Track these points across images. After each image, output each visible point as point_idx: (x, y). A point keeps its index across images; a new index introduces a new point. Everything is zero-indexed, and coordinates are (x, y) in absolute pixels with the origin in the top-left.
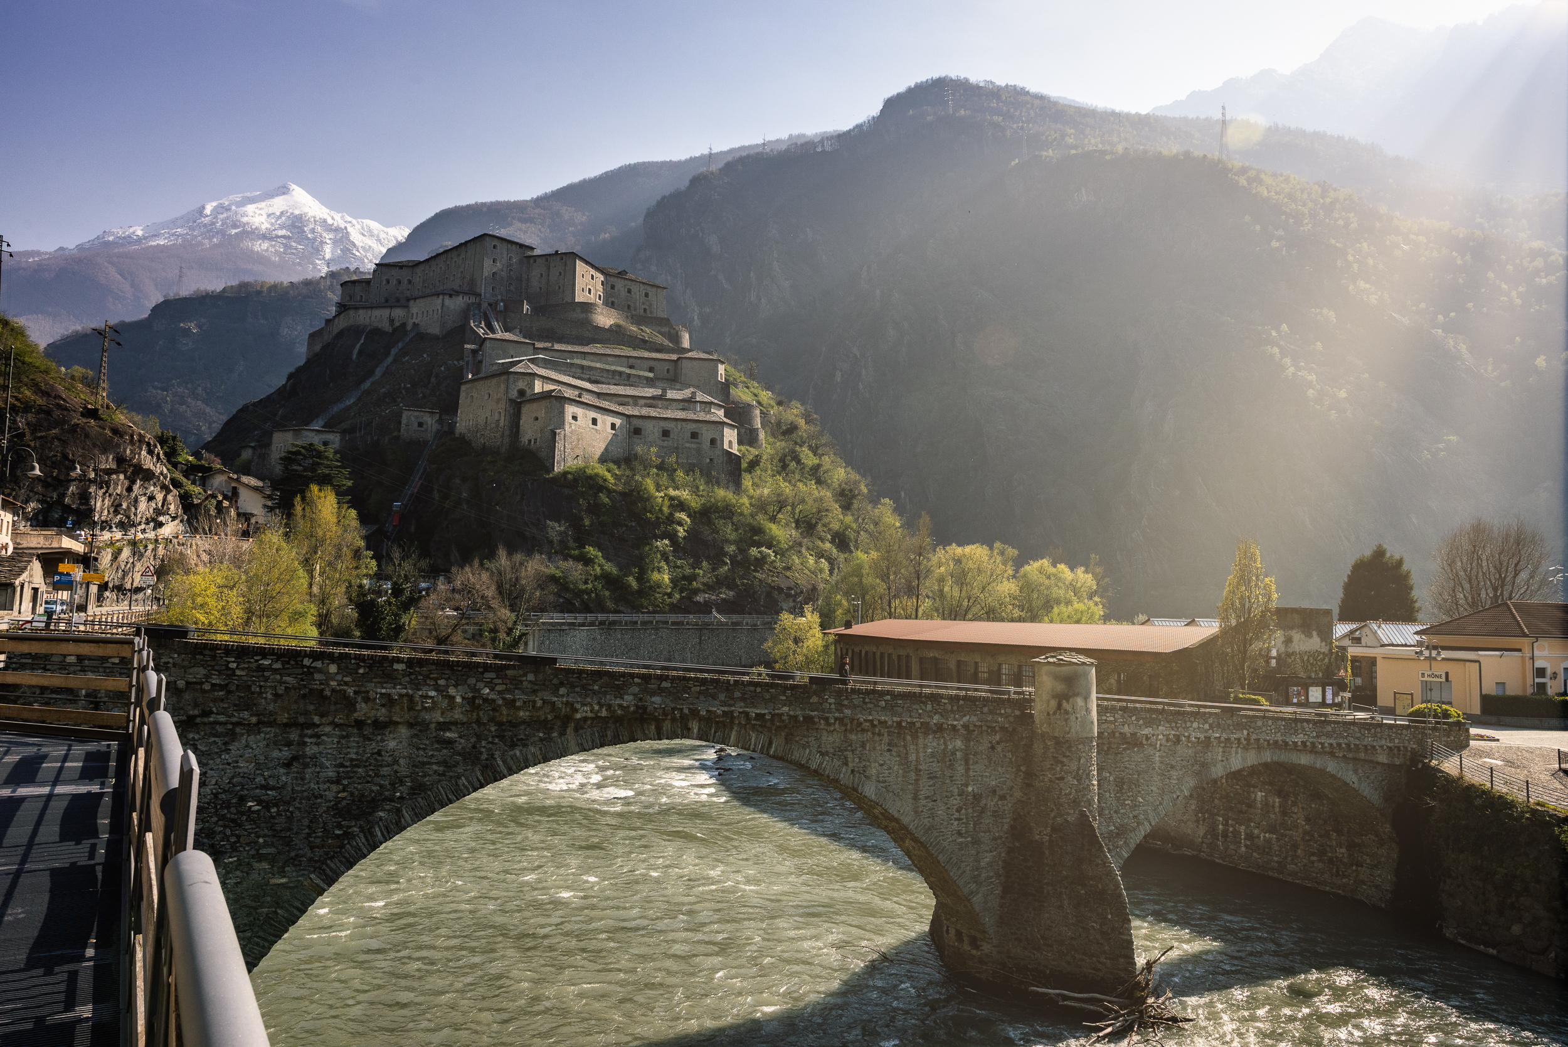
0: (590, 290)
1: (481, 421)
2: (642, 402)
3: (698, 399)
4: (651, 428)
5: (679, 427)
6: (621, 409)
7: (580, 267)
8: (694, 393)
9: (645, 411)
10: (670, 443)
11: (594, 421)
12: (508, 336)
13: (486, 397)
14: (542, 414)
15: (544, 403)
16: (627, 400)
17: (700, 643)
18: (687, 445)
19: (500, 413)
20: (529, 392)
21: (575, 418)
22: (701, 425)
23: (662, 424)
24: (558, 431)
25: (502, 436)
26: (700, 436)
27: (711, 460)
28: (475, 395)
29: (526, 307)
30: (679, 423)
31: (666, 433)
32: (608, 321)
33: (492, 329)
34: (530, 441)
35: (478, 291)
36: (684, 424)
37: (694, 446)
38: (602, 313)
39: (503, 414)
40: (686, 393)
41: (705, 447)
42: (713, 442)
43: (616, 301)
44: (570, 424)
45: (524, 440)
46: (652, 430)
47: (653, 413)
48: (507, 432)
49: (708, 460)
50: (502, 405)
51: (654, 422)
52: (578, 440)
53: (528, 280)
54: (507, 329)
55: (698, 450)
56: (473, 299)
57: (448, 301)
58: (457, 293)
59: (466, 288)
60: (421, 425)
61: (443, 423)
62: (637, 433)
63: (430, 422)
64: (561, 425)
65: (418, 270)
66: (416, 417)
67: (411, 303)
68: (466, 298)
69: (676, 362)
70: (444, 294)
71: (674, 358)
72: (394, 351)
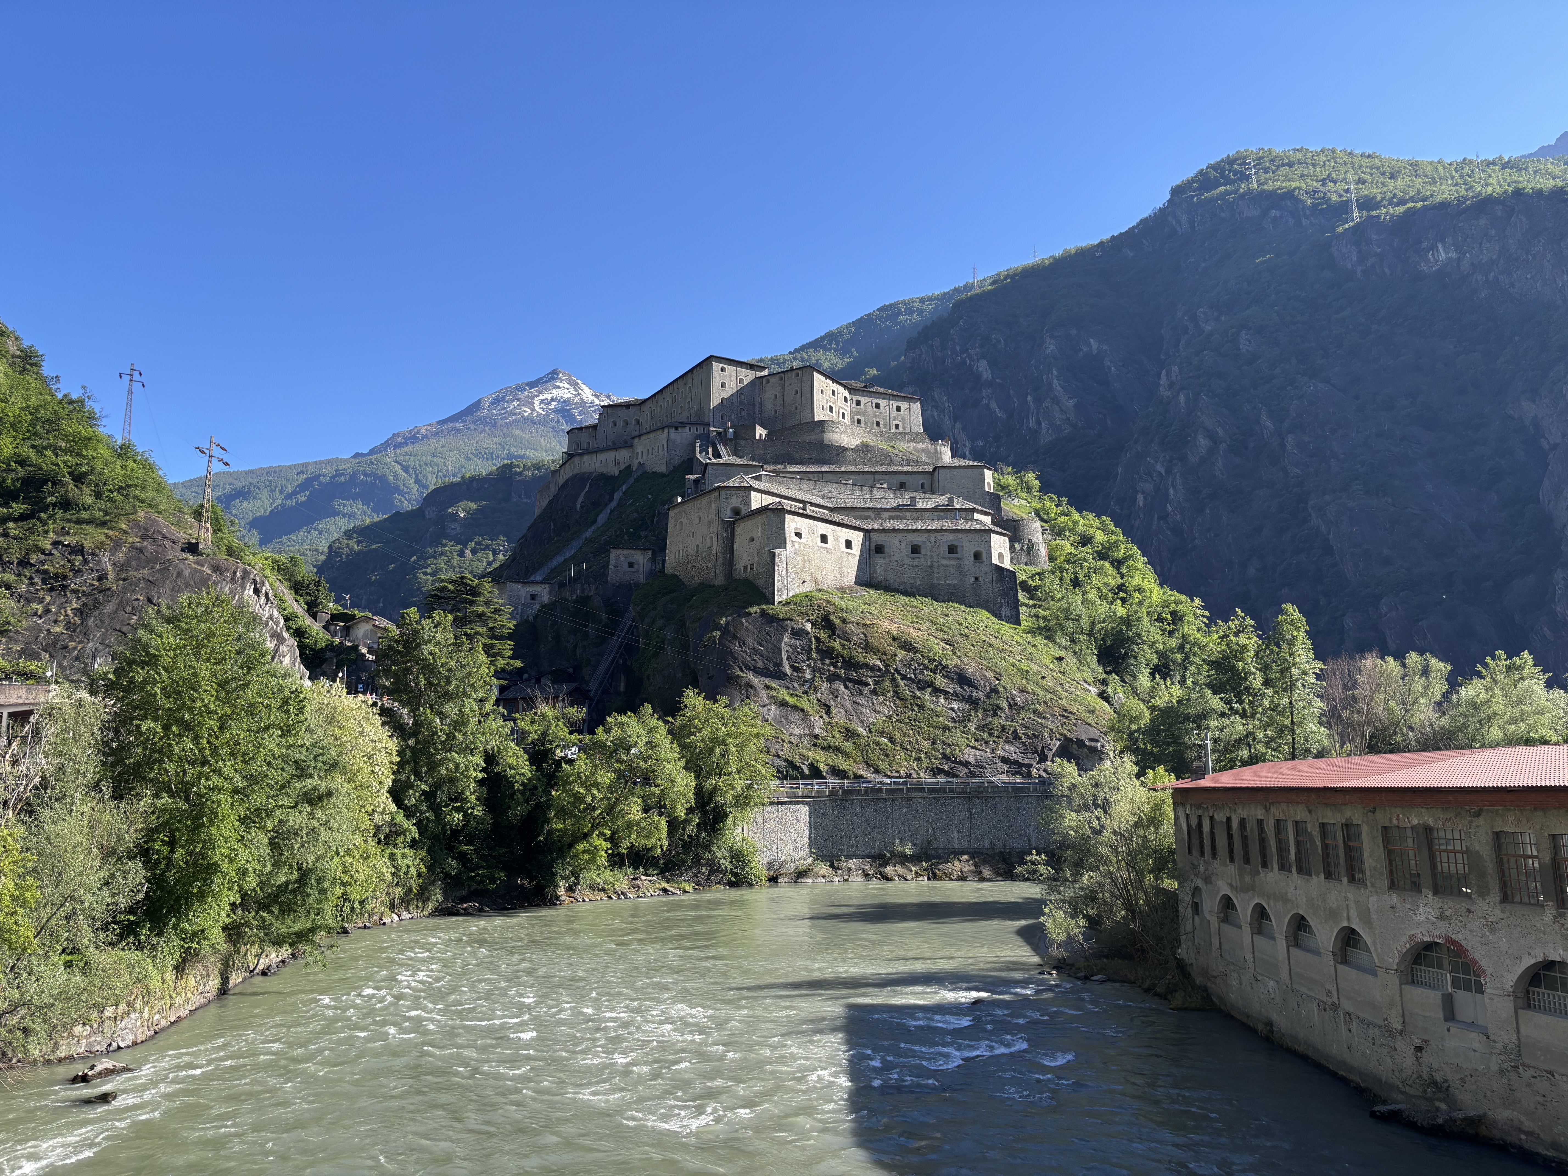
0: (831, 408)
1: (692, 552)
2: (886, 515)
3: (956, 506)
4: (897, 541)
5: (933, 539)
6: (858, 523)
7: (819, 381)
8: (951, 500)
9: (887, 525)
10: (922, 561)
11: (824, 539)
12: (733, 460)
13: (697, 520)
14: (758, 533)
15: (760, 519)
16: (866, 514)
17: (970, 818)
18: (944, 562)
19: (712, 538)
20: (744, 511)
21: (798, 535)
22: (960, 536)
23: (911, 537)
24: (777, 551)
25: (715, 566)
26: (959, 549)
27: (976, 579)
28: (684, 520)
29: (760, 432)
30: (933, 535)
31: (915, 549)
32: (853, 441)
33: (717, 455)
34: (746, 567)
35: (706, 420)
36: (938, 535)
37: (953, 563)
38: (845, 432)
39: (715, 539)
40: (942, 499)
41: (967, 563)
42: (977, 556)
43: (863, 419)
44: (793, 542)
45: (740, 566)
46: (898, 547)
47: (898, 525)
48: (720, 560)
49: (973, 580)
50: (714, 528)
51: (900, 536)
52: (804, 562)
53: (761, 403)
54: (736, 454)
55: (959, 568)
56: (700, 430)
57: (674, 434)
58: (683, 425)
59: (692, 420)
60: (631, 565)
61: (653, 559)
62: (879, 549)
63: (641, 561)
64: (782, 544)
65: (646, 408)
66: (626, 556)
67: (636, 440)
68: (693, 429)
69: (932, 474)
70: (669, 427)
71: (930, 469)
72: (617, 495)
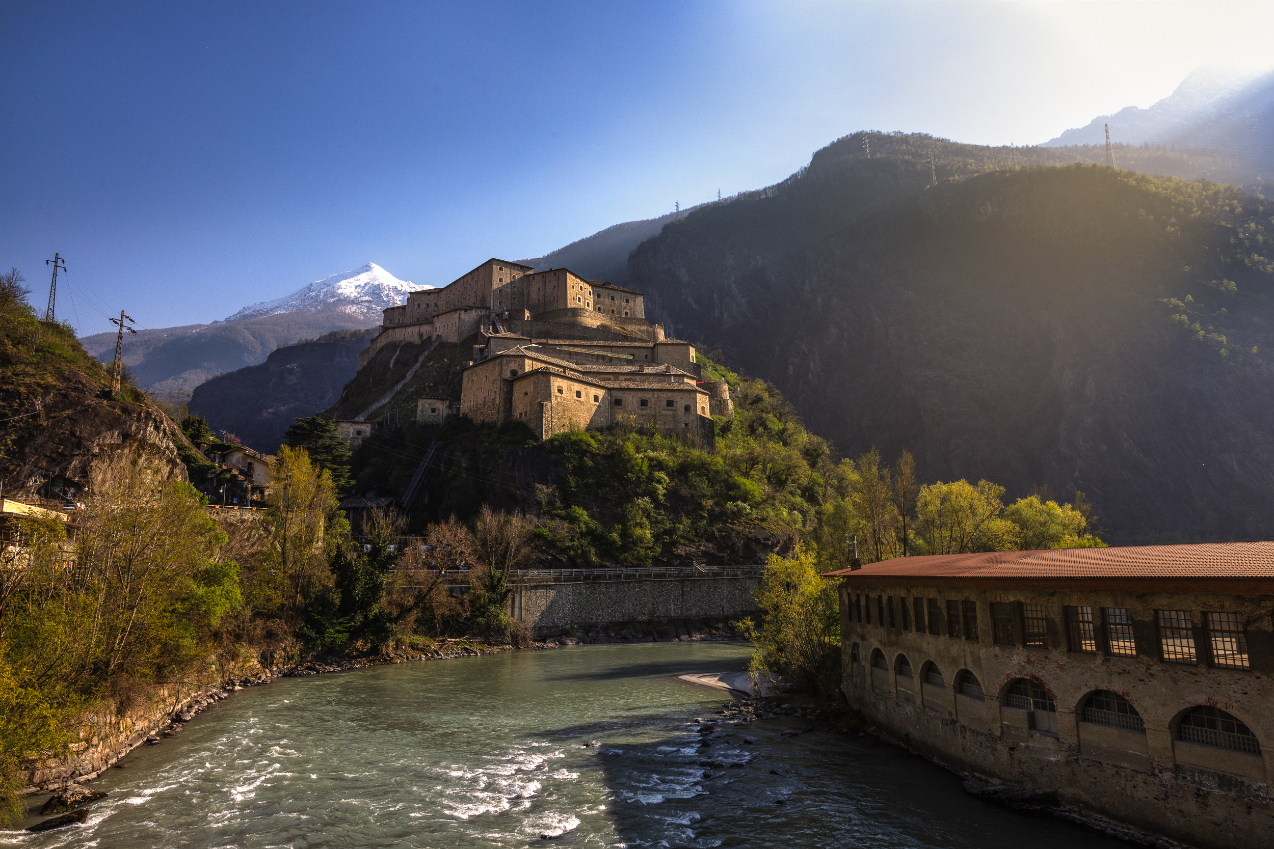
0: (579, 298)
1: (480, 401)
2: (622, 378)
3: (672, 373)
4: (631, 398)
5: (656, 396)
6: (603, 383)
7: (570, 279)
8: (668, 368)
9: (624, 385)
10: (648, 411)
11: (578, 394)
12: (508, 334)
13: (484, 379)
14: (530, 389)
15: (532, 379)
16: (608, 377)
18: (664, 412)
19: (495, 392)
20: (520, 373)
21: (560, 391)
22: (675, 394)
23: (640, 394)
24: (545, 403)
25: (498, 412)
26: (675, 403)
27: (686, 425)
28: (475, 379)
29: (527, 314)
30: (656, 393)
31: (644, 403)
32: (595, 323)
33: (496, 331)
34: (521, 414)
35: (488, 305)
36: (660, 394)
37: (670, 413)
38: (590, 316)
39: (498, 393)
40: (662, 368)
41: (680, 413)
42: (687, 408)
43: (602, 307)
44: (556, 396)
45: (516, 414)
46: (632, 400)
47: (632, 385)
48: (502, 409)
49: (684, 425)
50: (497, 385)
51: (632, 393)
52: (564, 411)
53: (528, 294)
54: (510, 330)
55: (674, 417)
56: (484, 312)
57: (464, 315)
58: (471, 308)
59: (478, 304)
60: (433, 410)
61: (450, 407)
62: (618, 402)
63: (441, 408)
64: (548, 398)
65: (442, 295)
66: (430, 404)
67: (435, 319)
68: (478, 312)
69: (653, 348)
70: (460, 309)
71: (651, 345)
72: (421, 359)
